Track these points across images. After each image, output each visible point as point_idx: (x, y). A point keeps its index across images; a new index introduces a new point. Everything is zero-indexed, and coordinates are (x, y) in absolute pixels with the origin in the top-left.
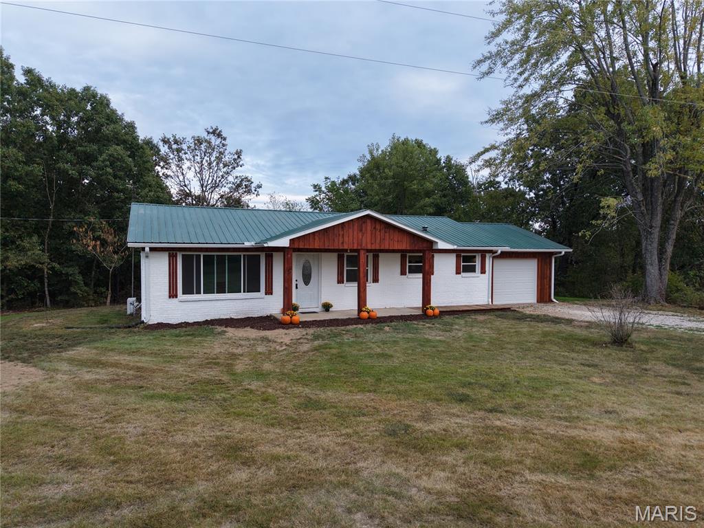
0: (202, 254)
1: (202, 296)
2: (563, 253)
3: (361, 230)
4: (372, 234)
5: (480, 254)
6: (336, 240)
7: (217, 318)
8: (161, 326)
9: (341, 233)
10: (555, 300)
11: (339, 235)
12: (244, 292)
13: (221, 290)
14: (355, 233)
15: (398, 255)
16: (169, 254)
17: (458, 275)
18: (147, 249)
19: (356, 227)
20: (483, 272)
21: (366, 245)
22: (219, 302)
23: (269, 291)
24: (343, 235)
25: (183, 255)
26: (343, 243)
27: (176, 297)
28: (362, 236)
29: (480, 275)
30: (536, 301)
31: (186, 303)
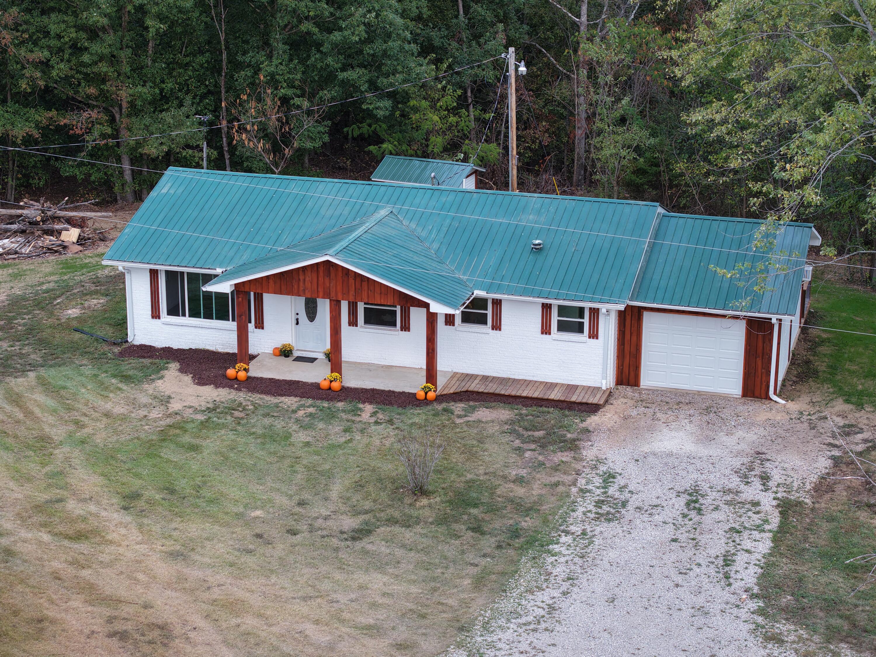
0: (186, 272)
1: (187, 320)
2: (775, 320)
5: (588, 307)
10: (775, 398)
12: (233, 321)
13: (208, 316)
14: (321, 279)
16: (150, 270)
17: (544, 336)
20: (594, 335)
23: (259, 324)
25: (165, 271)
27: (160, 318)
28: (330, 284)
29: (585, 338)
30: (739, 394)
31: (169, 326)
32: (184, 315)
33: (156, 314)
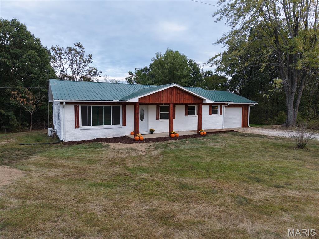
0: (91, 106)
1: (92, 127)
2: (254, 105)
3: (171, 94)
4: (176, 95)
5: (220, 105)
6: (160, 99)
7: (100, 138)
8: (72, 143)
9: (162, 95)
10: (249, 126)
11: (161, 96)
12: (112, 124)
13: (101, 124)
14: (168, 95)
15: (184, 106)
16: (75, 105)
17: (210, 115)
18: (64, 103)
19: (169, 93)
20: (221, 113)
21: (173, 101)
22: (100, 130)
23: (124, 124)
24: (163, 96)
25: (81, 106)
26: (162, 100)
27: (79, 127)
28: (172, 97)
29: (219, 115)
30: (241, 127)
31: (84, 131)
32: (90, 125)
33: (77, 126)
